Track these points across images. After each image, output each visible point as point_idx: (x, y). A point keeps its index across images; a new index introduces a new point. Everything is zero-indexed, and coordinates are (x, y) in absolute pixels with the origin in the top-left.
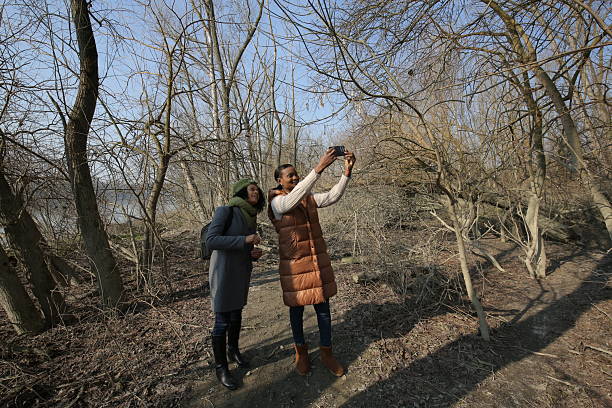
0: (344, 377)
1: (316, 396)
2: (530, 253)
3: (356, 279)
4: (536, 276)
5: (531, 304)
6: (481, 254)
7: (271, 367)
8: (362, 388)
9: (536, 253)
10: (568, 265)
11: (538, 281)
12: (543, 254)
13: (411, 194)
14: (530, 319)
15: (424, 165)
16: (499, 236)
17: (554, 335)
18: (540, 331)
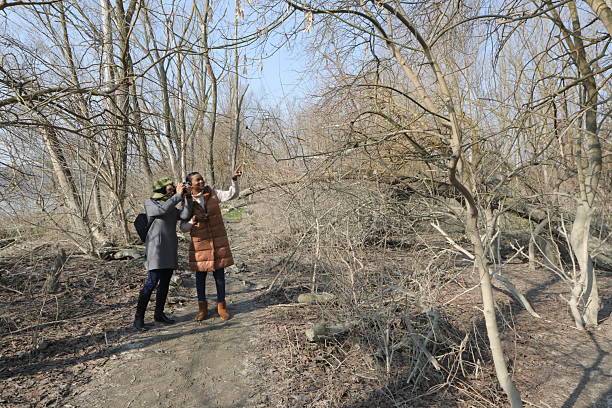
2: (576, 290)
3: (310, 335)
4: (584, 325)
6: (503, 287)
9: (585, 290)
11: (590, 334)
12: (594, 291)
13: (404, 195)
15: (424, 154)
16: (526, 260)
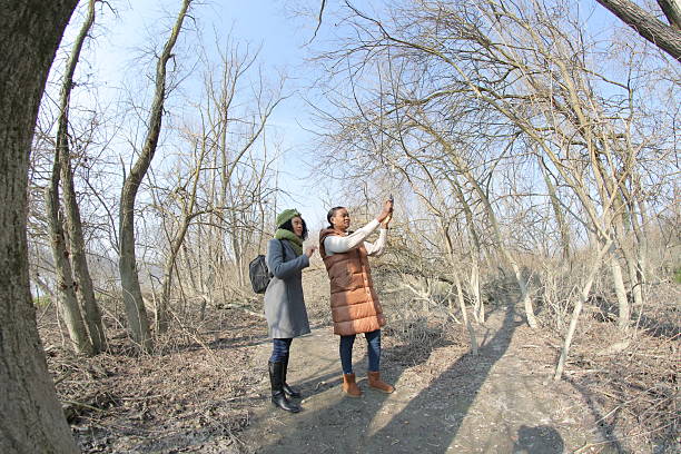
0: (395, 393)
1: (379, 408)
5: (486, 337)
7: (322, 396)
8: (415, 395)
10: (493, 315)
14: (489, 343)
17: (505, 348)
18: (498, 348)
